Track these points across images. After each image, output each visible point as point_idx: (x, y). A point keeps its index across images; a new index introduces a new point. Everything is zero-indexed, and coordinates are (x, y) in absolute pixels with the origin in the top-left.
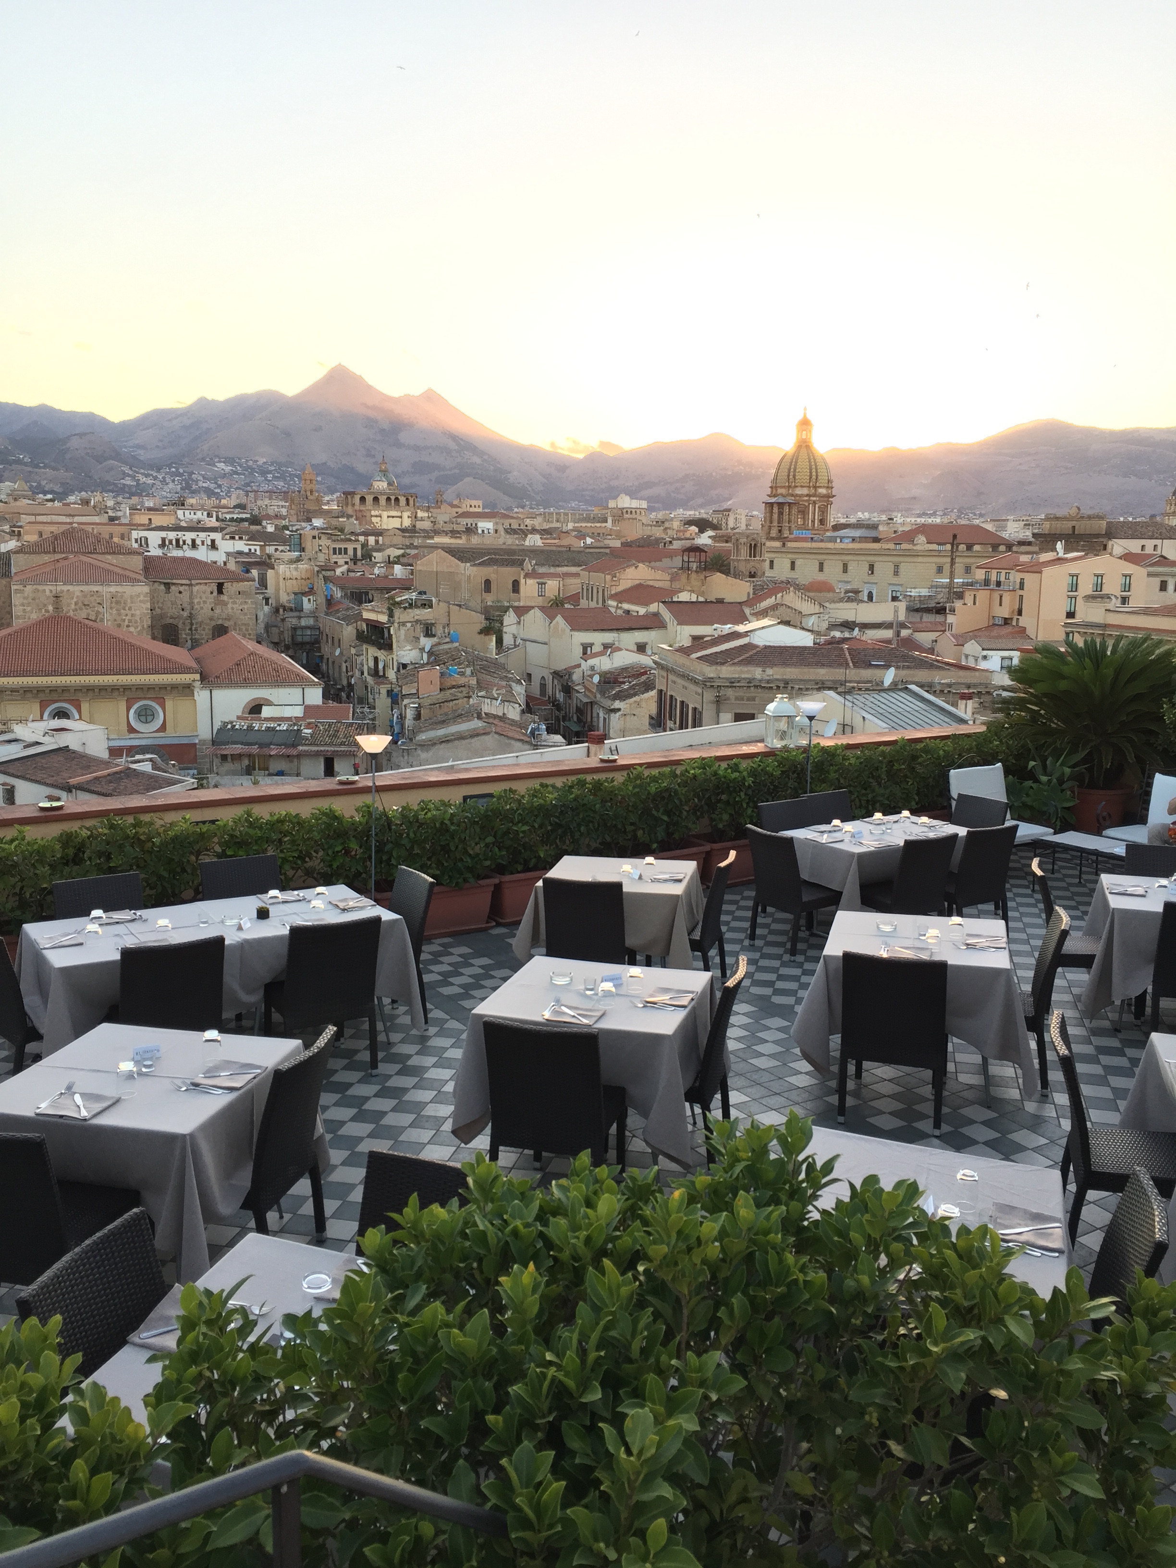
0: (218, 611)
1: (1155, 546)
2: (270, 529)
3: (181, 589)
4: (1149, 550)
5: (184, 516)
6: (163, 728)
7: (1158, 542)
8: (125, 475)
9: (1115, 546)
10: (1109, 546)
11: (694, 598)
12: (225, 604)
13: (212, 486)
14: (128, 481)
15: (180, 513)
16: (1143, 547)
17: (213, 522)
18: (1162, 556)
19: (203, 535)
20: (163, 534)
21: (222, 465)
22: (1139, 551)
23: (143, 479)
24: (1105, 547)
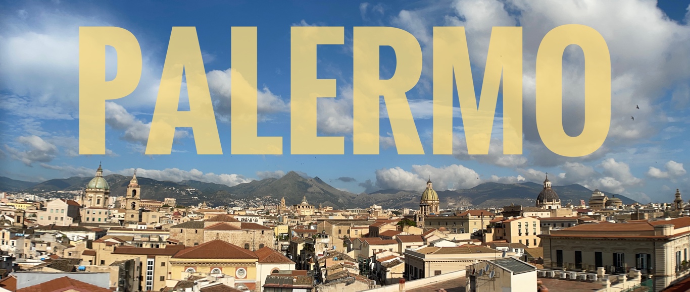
0: (261, 239)
2: (273, 216)
3: (251, 232)
5: (248, 212)
6: (246, 277)
7: (536, 213)
8: (231, 201)
10: (524, 214)
12: (264, 237)
13: (255, 204)
14: (232, 203)
15: (247, 211)
16: (533, 214)
17: (256, 214)
19: (254, 217)
20: (243, 217)
21: (258, 198)
23: (236, 202)
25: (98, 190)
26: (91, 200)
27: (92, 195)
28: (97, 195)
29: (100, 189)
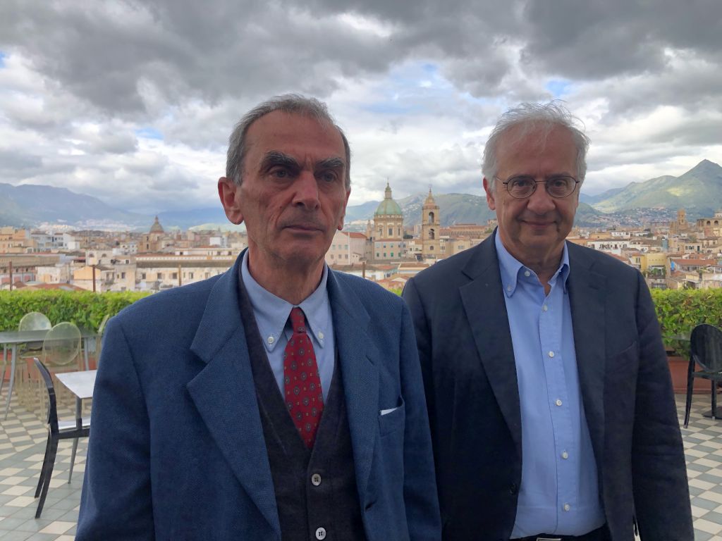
5: (614, 234)
8: (595, 219)
17: (628, 237)
25: (388, 217)
26: (381, 230)
27: (382, 224)
28: (388, 224)
29: (390, 215)
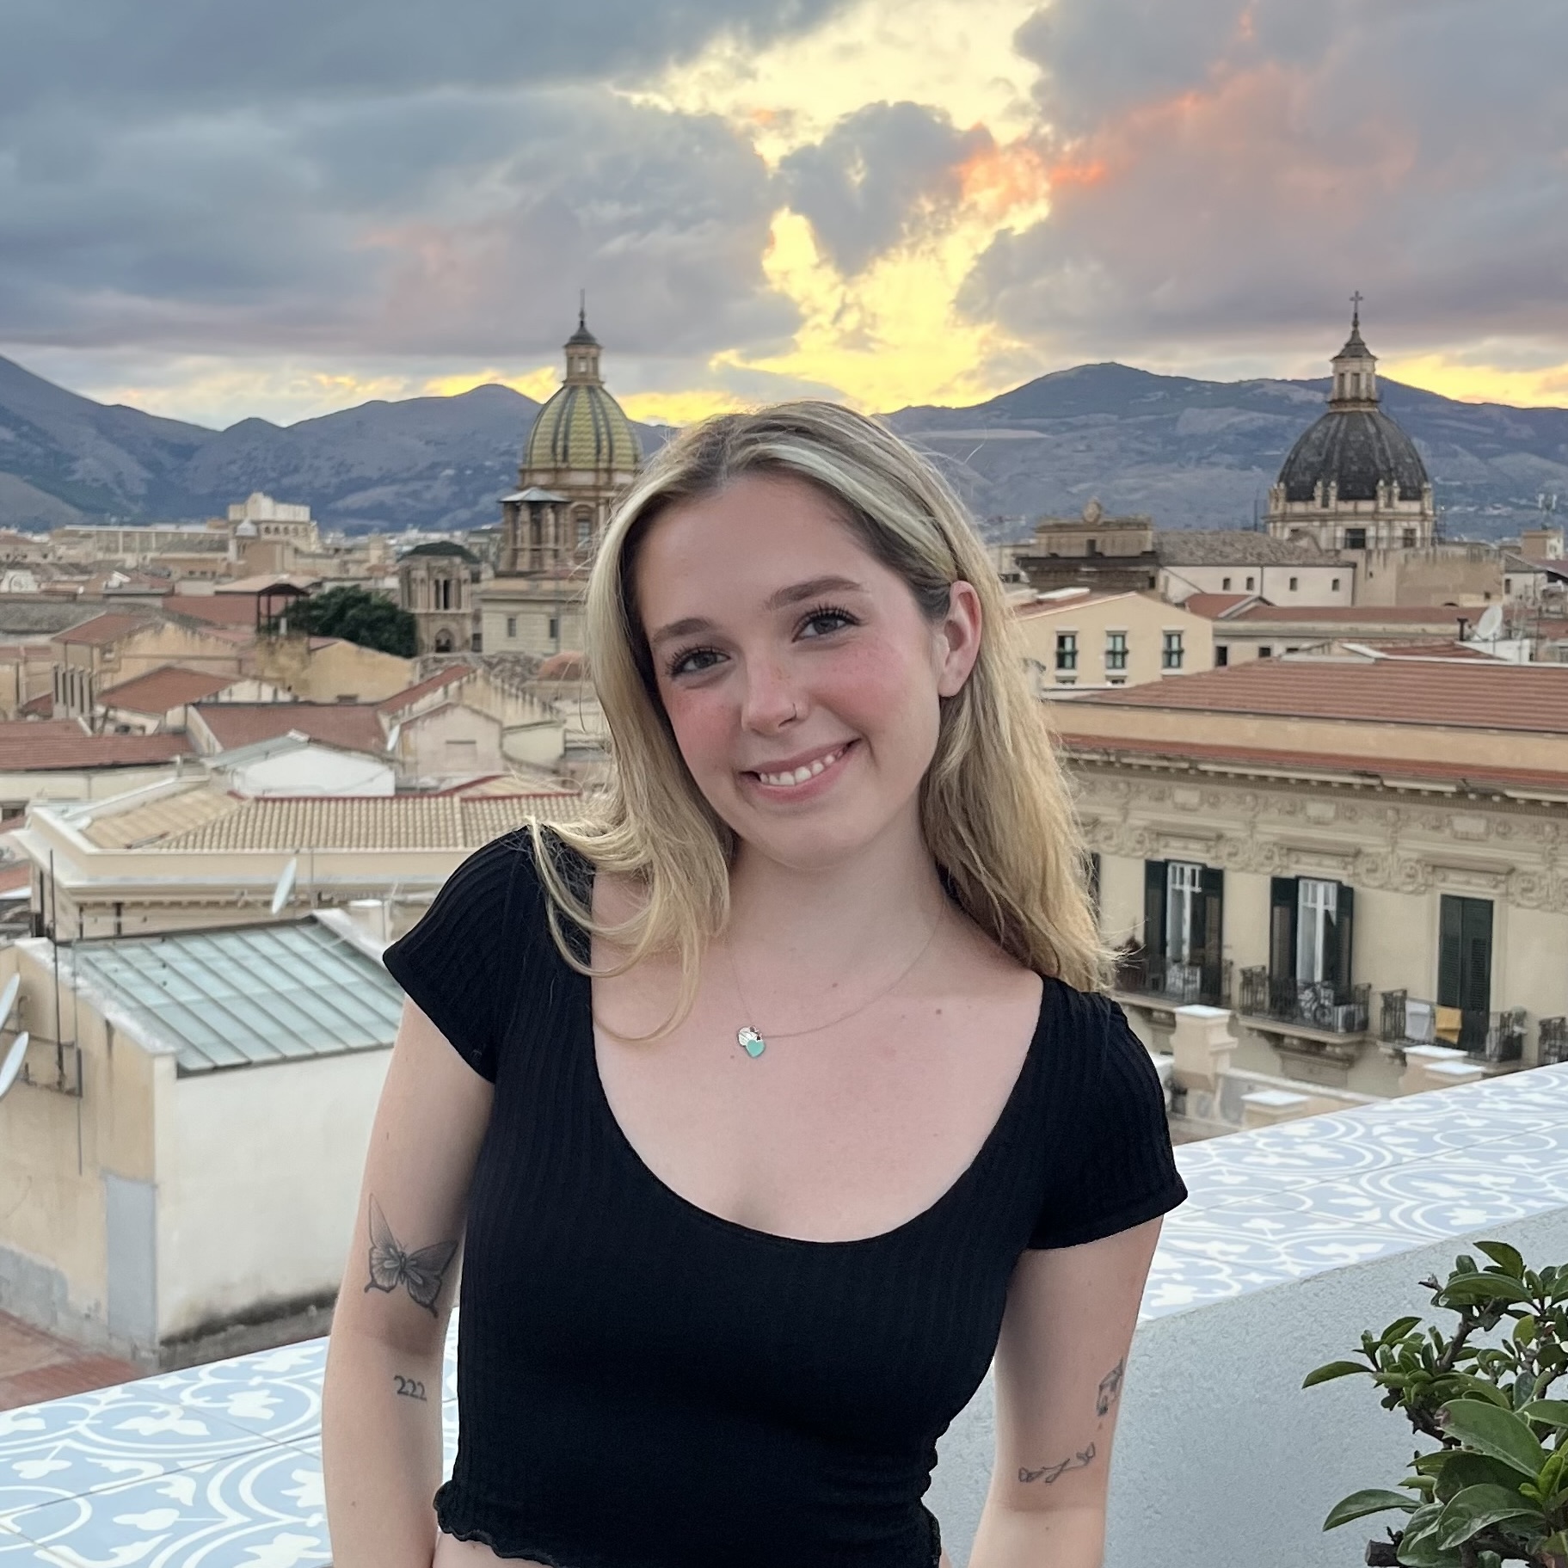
1: (1250, 580)
4: (1238, 587)
7: (1254, 572)
9: (1173, 581)
10: (1161, 581)
11: (267, 695)
16: (1226, 582)
18: (1261, 599)
22: (1219, 590)
24: (1152, 583)
